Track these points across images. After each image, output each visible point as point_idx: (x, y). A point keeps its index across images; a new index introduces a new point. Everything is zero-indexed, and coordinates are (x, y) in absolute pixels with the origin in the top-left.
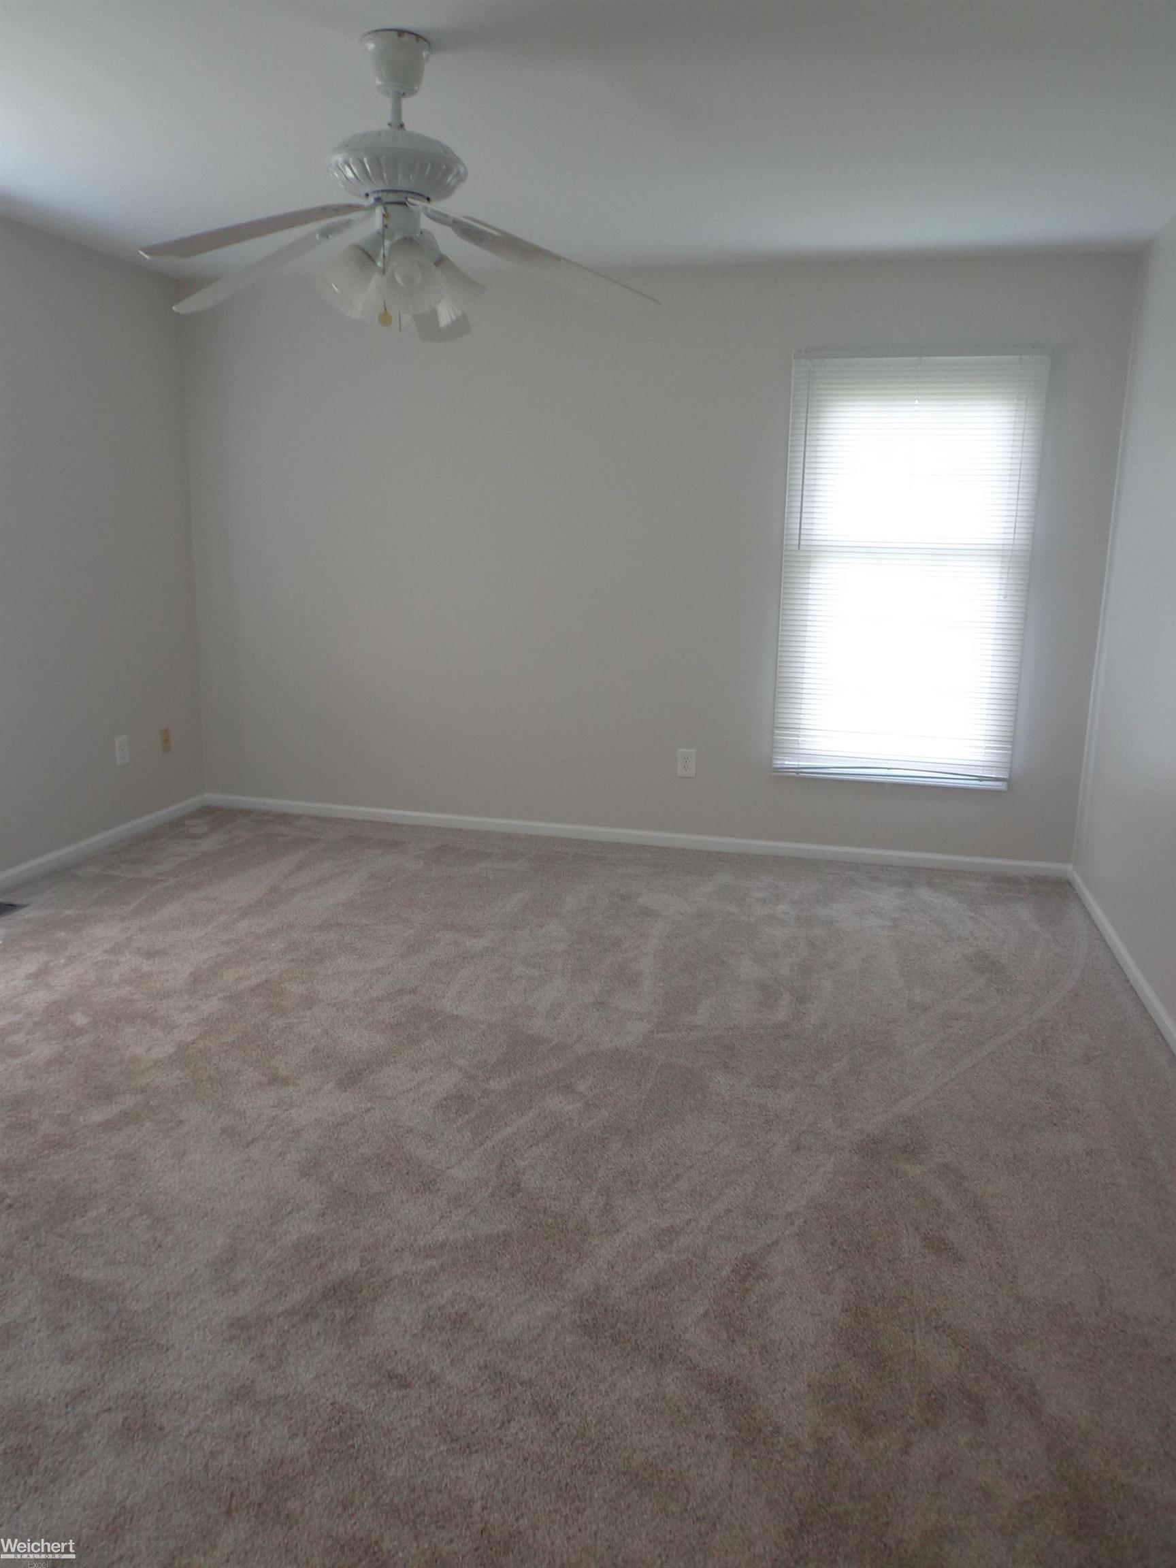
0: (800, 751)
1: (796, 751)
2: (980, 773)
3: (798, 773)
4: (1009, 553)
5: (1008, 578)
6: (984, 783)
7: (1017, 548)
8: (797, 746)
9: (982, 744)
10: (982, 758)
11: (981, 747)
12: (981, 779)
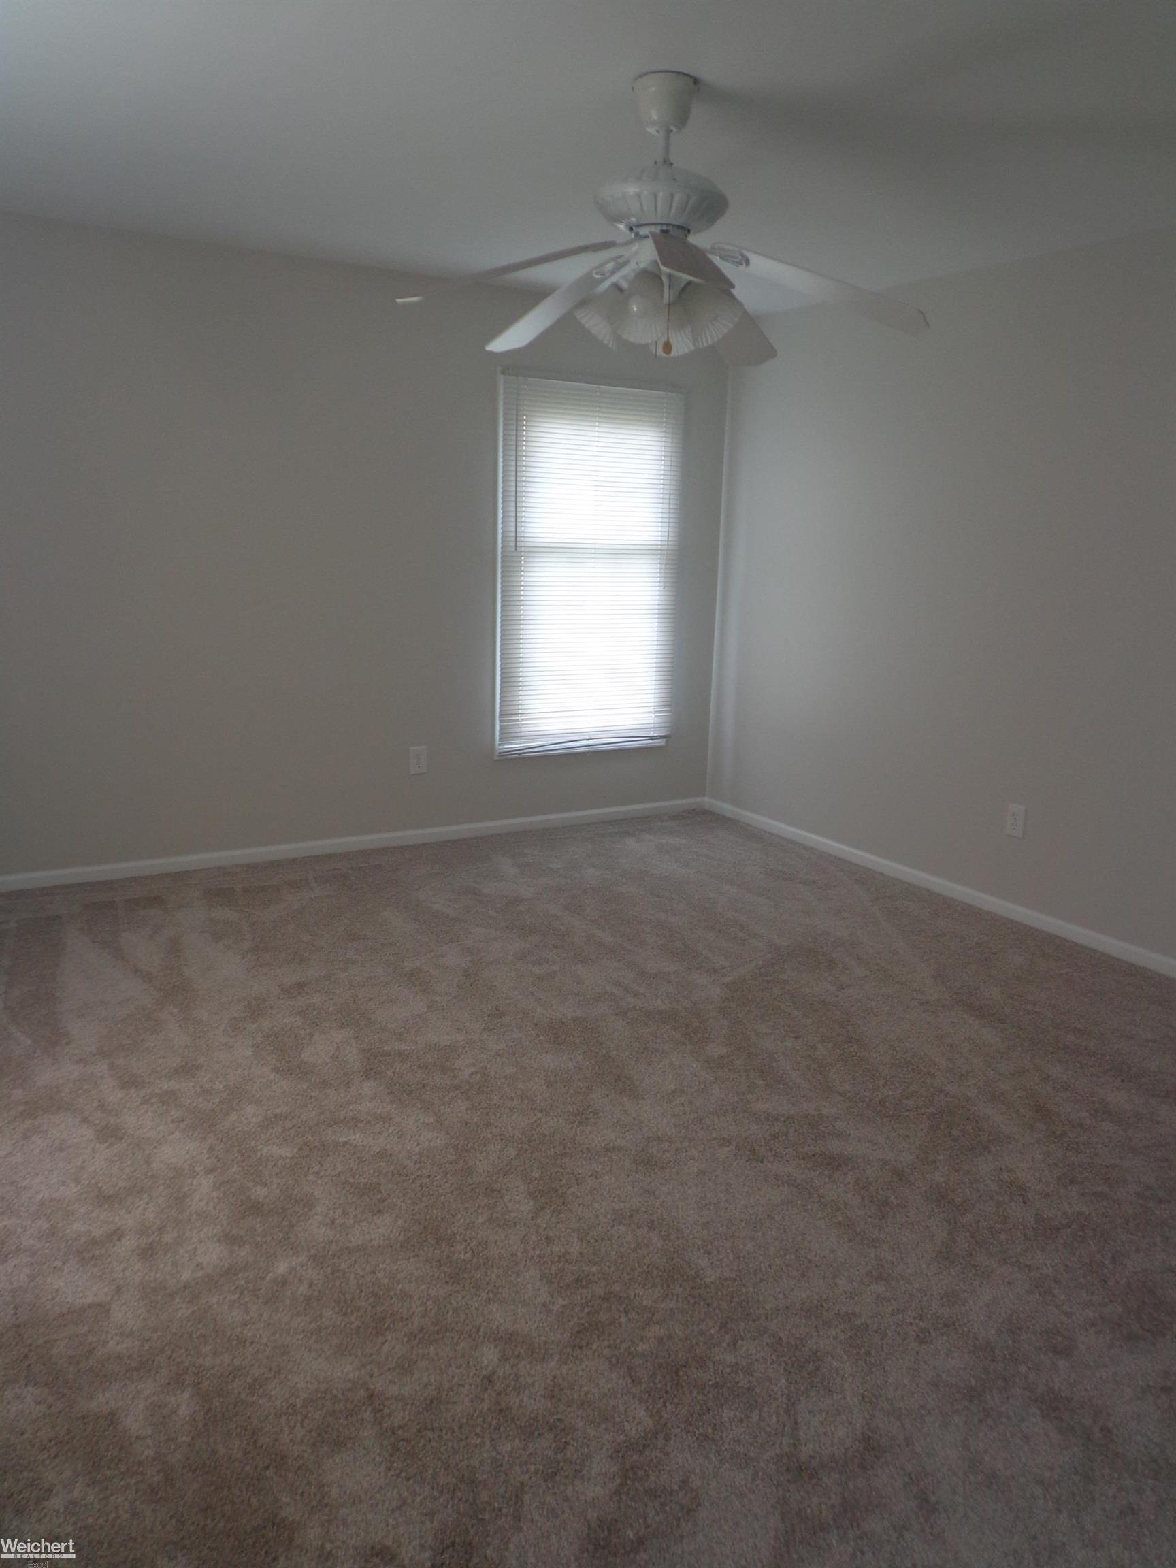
0: (523, 734)
1: (519, 734)
2: (651, 734)
3: (519, 754)
4: (665, 552)
5: (666, 568)
6: (656, 741)
7: (670, 543)
8: (519, 730)
9: (652, 709)
10: (653, 721)
11: (651, 712)
12: (652, 738)
